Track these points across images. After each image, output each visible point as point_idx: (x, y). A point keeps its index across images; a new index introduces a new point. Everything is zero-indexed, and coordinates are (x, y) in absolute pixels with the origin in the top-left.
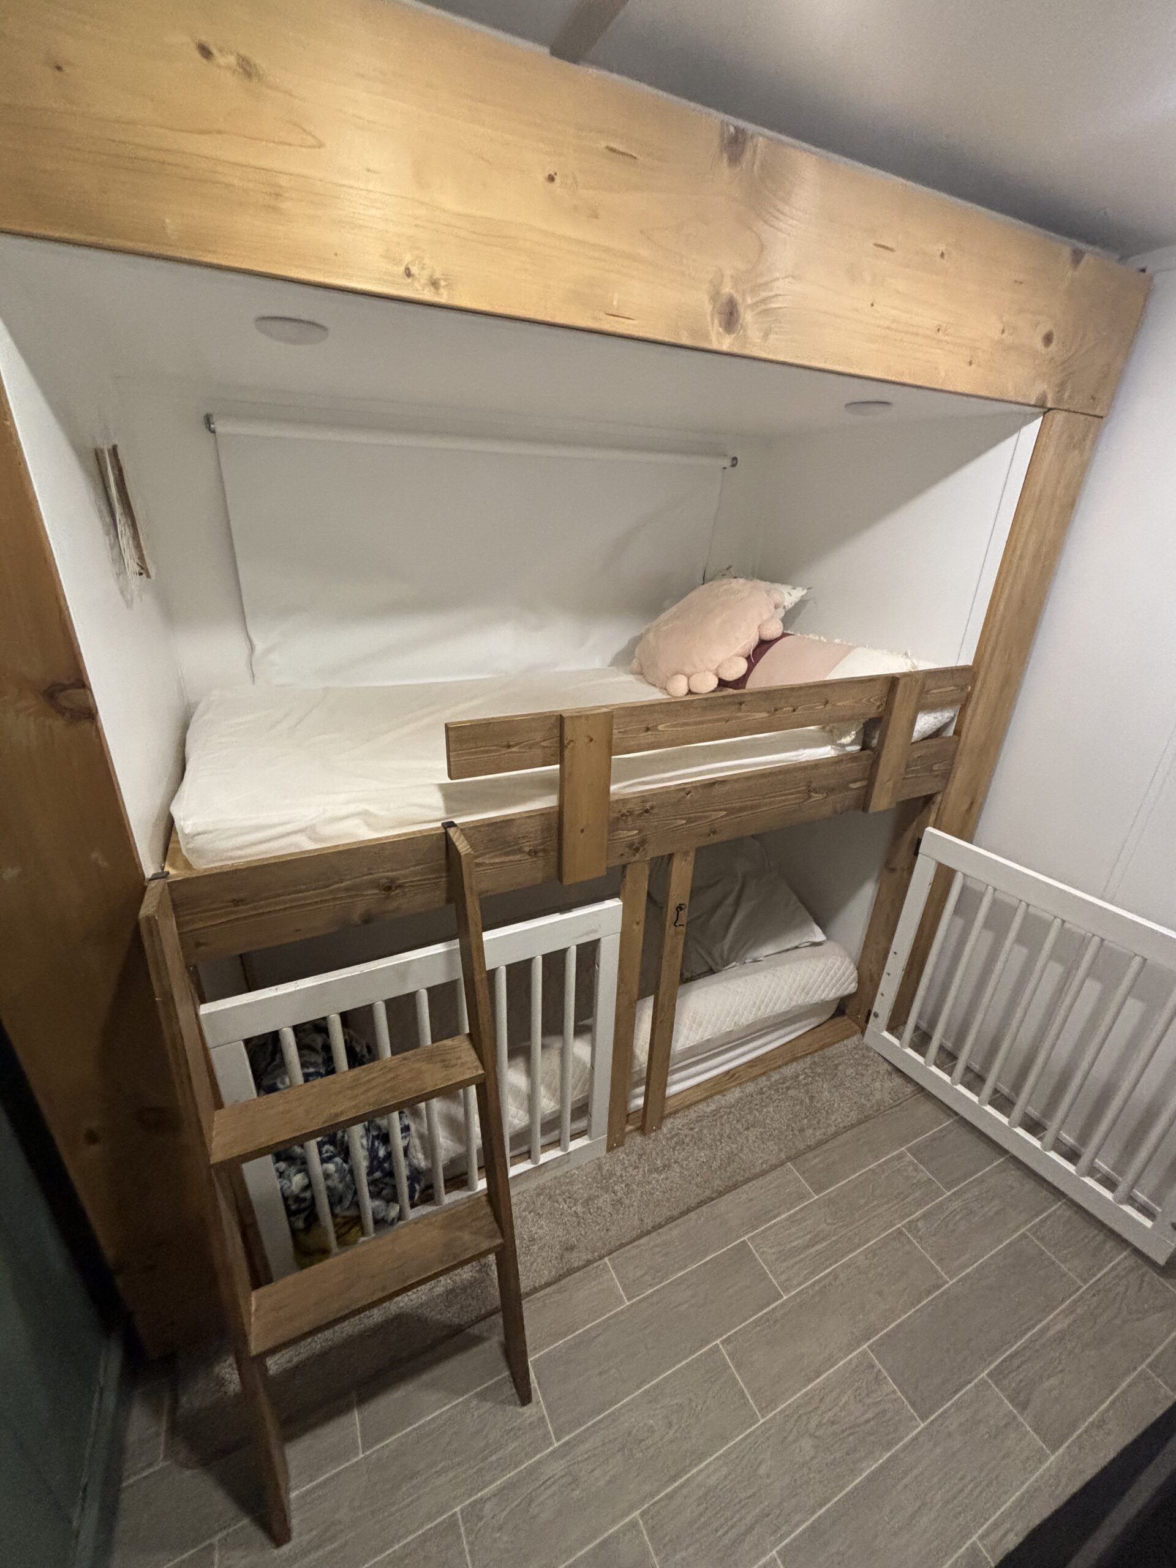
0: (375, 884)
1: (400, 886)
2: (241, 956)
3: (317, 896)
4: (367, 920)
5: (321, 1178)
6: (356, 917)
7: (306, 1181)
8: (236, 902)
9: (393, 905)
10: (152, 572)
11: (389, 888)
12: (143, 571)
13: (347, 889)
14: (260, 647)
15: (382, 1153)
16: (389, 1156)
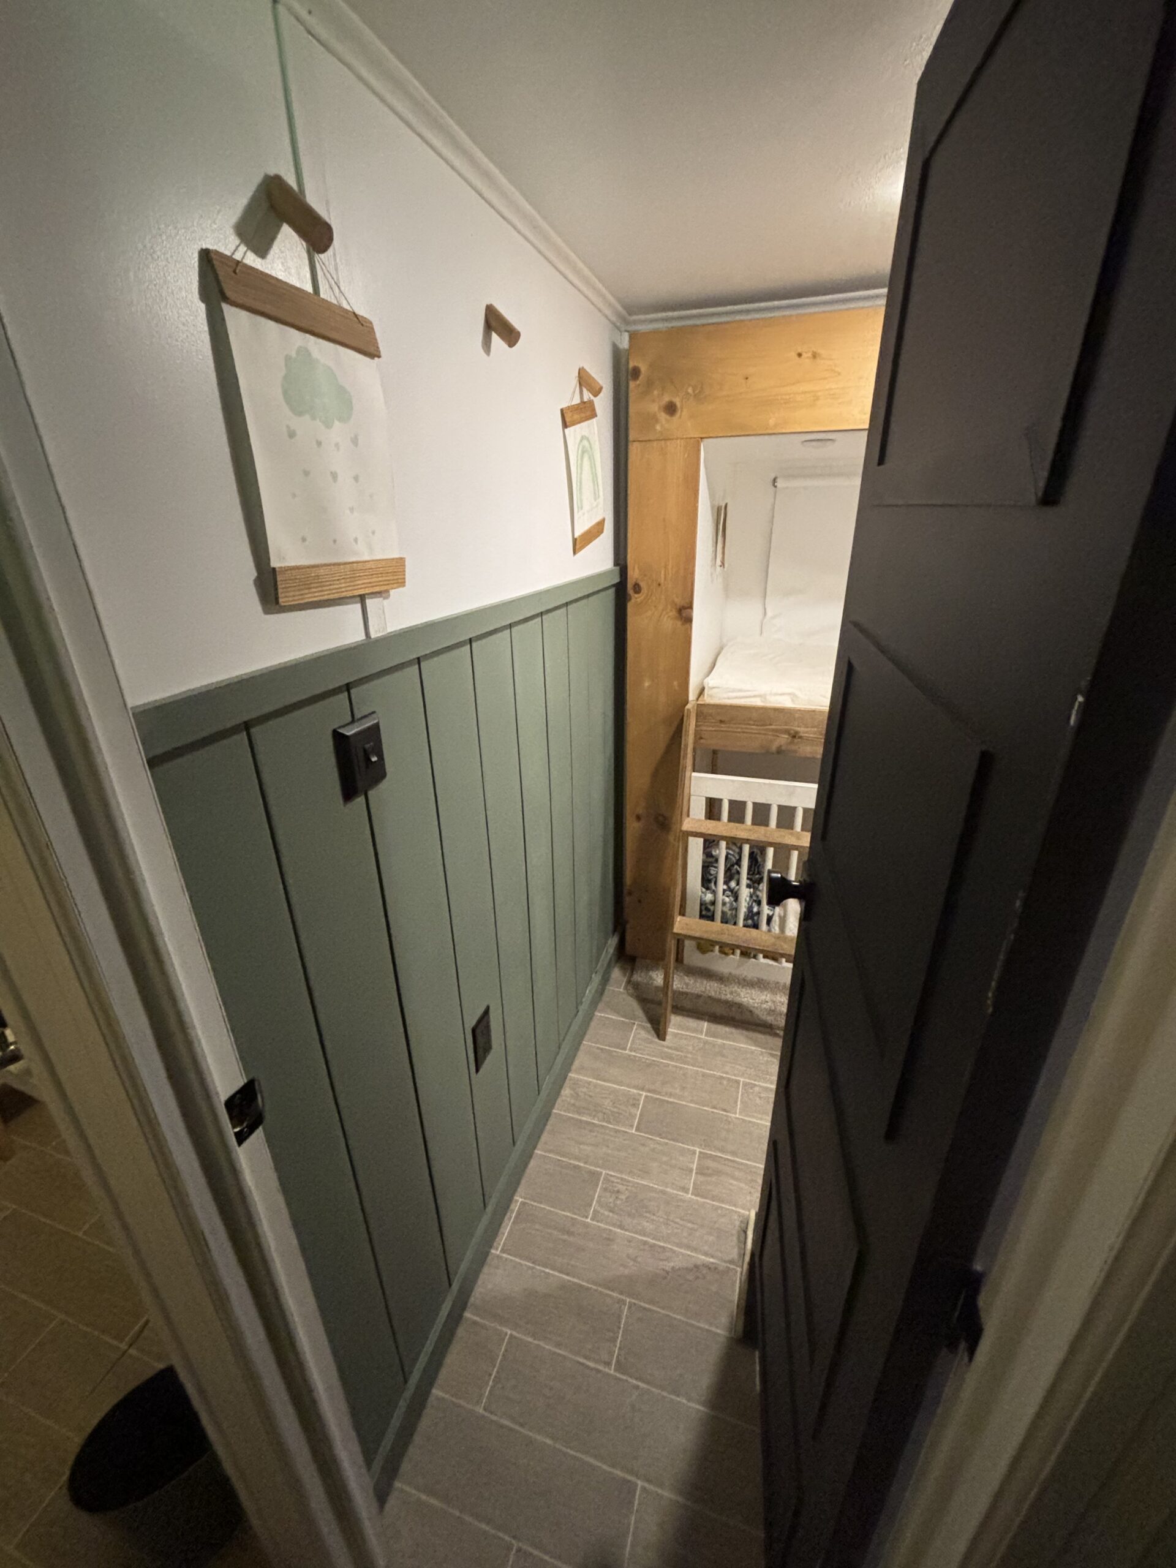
0: (787, 732)
1: (800, 737)
2: (715, 752)
3: (757, 729)
4: (779, 751)
5: (721, 902)
6: (774, 748)
7: (713, 899)
8: (721, 722)
9: (793, 747)
10: (726, 565)
11: (794, 737)
12: (723, 564)
13: (773, 730)
14: (769, 614)
15: (755, 909)
16: (758, 913)
